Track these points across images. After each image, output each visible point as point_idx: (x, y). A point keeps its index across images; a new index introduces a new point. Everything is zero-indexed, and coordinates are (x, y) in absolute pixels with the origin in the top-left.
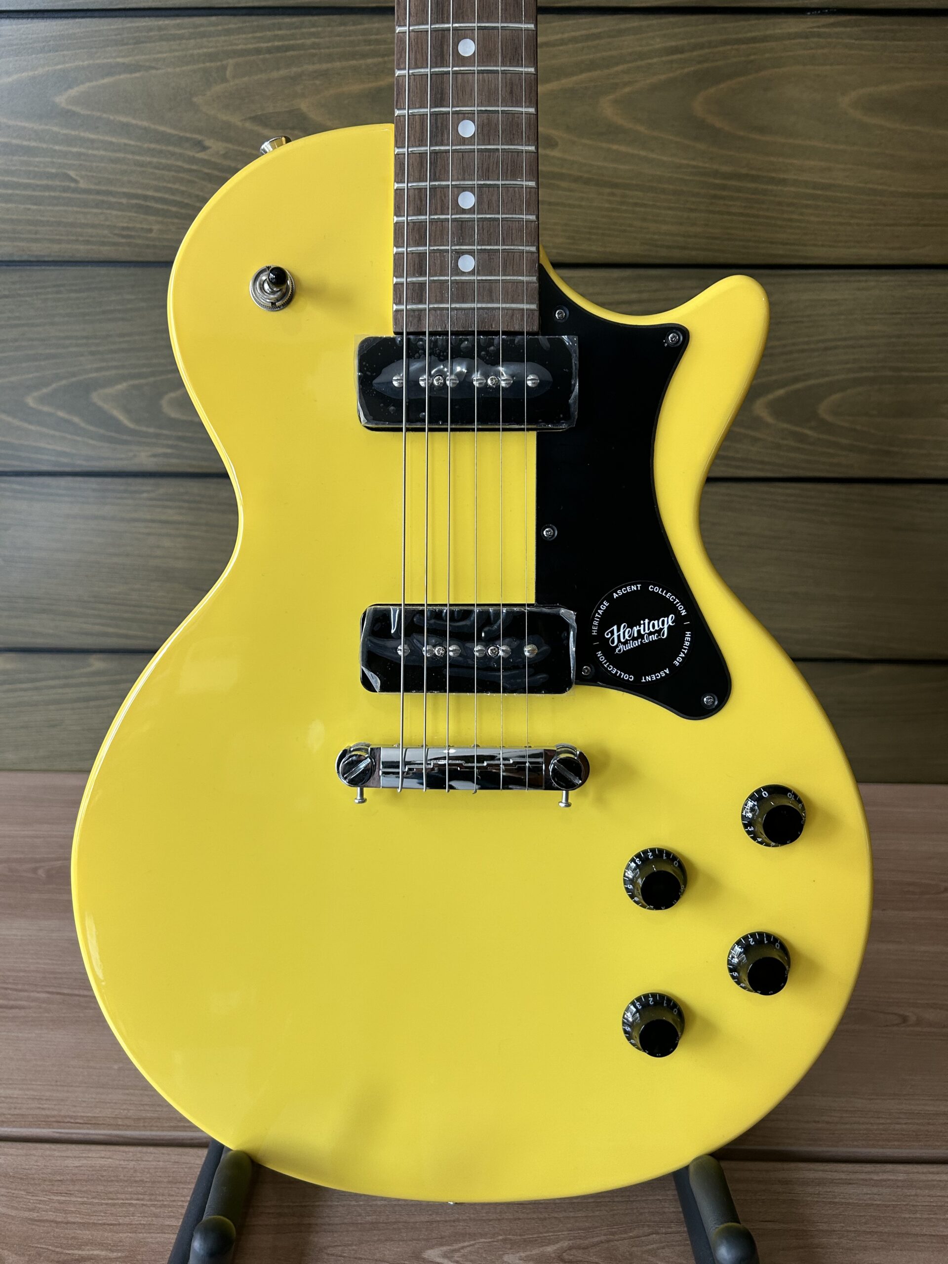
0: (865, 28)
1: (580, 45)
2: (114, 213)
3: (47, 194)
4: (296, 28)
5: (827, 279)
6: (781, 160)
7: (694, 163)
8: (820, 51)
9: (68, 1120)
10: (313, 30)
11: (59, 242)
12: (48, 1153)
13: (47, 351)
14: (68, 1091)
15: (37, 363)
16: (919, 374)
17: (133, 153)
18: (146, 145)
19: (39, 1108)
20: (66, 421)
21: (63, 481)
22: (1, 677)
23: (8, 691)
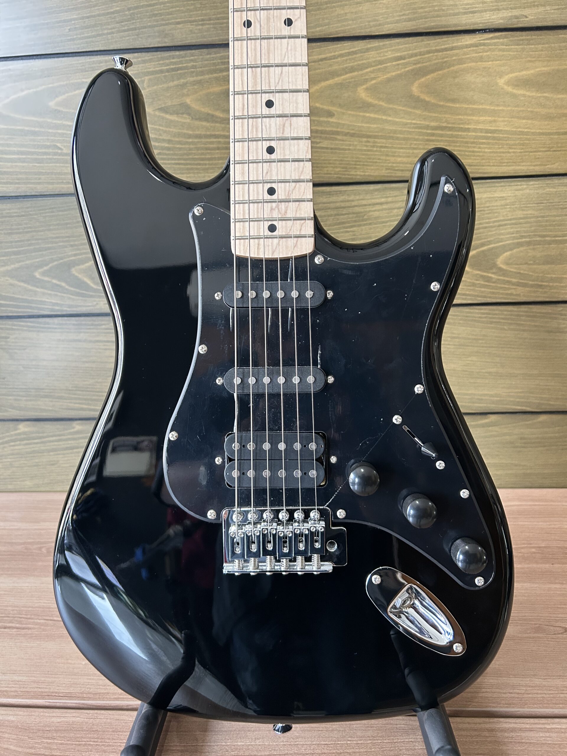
0: (511, 39)
1: (345, 58)
3: (45, 157)
4: (182, 57)
5: (497, 185)
6: (466, 117)
7: (414, 122)
8: (485, 54)
9: (54, 694)
10: (192, 58)
11: (53, 183)
12: (42, 714)
13: (47, 246)
14: (55, 678)
15: (40, 253)
16: (557, 238)
19: (37, 688)
20: (57, 285)
21: (56, 320)
22: (22, 436)
23: (26, 444)
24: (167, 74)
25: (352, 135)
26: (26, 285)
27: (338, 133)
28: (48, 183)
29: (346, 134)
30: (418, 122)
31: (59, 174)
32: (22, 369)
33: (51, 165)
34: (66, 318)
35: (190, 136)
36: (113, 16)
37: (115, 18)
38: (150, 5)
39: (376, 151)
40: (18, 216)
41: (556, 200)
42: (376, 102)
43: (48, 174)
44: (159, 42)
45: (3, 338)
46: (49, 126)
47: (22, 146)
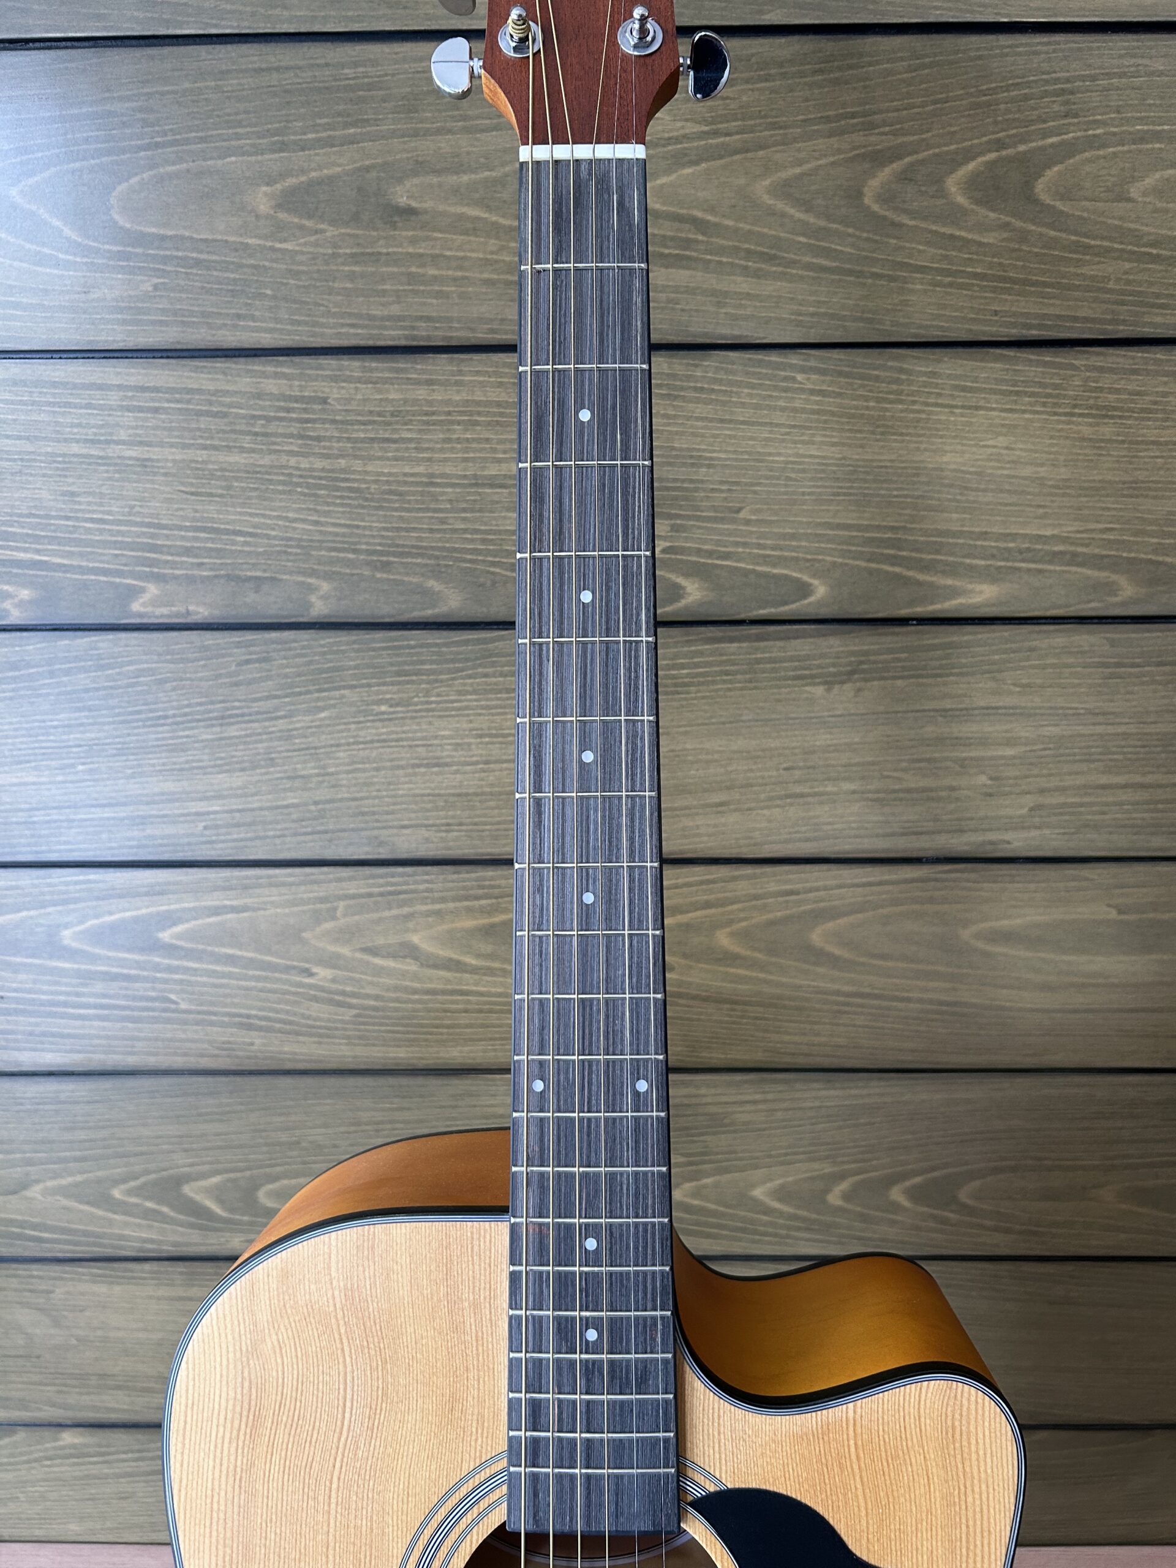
1: (694, 888)
2: (215, 1029)
4: (408, 876)
5: (959, 1081)
6: (903, 981)
7: (813, 983)
8: (937, 893)
10: (426, 877)
11: (156, 1054)
13: (138, 1149)
15: (125, 1160)
16: (1063, 1163)
17: (237, 979)
18: (251, 973)
20: (154, 1211)
21: (147, 1266)
22: (67, 1451)
23: (75, 1464)
24: (379, 899)
25: (706, 999)
26: (93, 1210)
27: (680, 995)
28: (151, 1054)
30: (822, 985)
31: (170, 1040)
32: (74, 1342)
33: (155, 1026)
34: (166, 1263)
35: (415, 991)
36: (285, 811)
37: (290, 814)
38: (355, 799)
39: (746, 1024)
40: (89, 1102)
41: (1061, 1106)
42: (749, 953)
43: (150, 1039)
44: (367, 853)
45: (43, 1292)
46: (157, 968)
47: (105, 996)
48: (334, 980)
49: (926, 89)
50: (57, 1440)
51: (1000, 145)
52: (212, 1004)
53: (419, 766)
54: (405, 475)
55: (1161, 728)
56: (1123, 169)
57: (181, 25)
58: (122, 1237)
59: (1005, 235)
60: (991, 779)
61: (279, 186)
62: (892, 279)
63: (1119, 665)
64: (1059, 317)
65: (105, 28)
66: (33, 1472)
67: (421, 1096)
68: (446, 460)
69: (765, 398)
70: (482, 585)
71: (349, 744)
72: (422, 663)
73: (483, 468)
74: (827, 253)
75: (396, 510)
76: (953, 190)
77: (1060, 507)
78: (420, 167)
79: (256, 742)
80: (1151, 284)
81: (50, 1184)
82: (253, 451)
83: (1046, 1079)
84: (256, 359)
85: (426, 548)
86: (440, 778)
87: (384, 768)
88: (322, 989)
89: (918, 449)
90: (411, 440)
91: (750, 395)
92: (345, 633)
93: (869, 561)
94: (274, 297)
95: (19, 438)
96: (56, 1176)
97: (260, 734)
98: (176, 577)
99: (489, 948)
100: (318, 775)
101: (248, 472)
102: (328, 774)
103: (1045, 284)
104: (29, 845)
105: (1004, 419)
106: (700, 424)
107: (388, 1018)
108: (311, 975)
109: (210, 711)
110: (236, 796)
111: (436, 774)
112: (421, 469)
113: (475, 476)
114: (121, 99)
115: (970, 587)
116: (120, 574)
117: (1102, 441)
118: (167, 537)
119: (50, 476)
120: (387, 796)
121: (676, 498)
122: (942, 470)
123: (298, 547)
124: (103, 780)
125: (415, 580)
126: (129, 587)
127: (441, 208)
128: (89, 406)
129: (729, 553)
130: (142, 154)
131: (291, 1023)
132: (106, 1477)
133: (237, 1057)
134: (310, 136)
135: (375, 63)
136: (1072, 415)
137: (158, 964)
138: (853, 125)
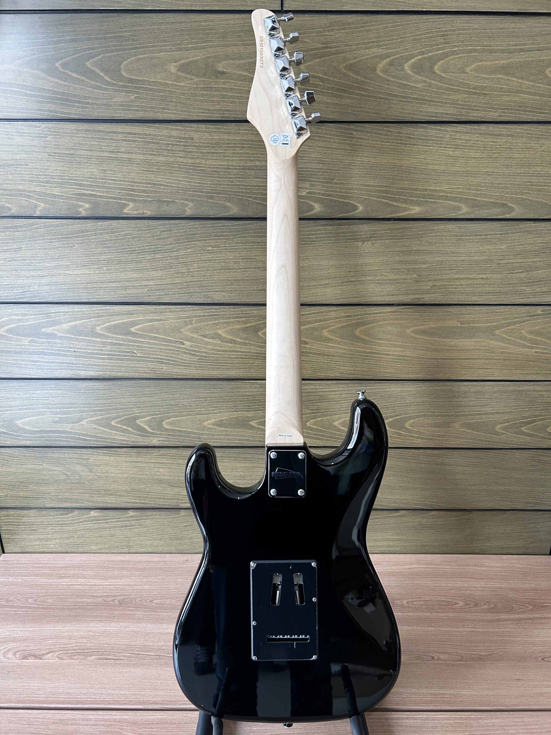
0: (414, 309)
1: (316, 315)
2: (149, 363)
3: (125, 358)
4: (218, 309)
5: (406, 384)
7: (357, 349)
8: (399, 316)
10: (223, 310)
13: (121, 407)
15: (117, 411)
17: (158, 345)
18: (162, 343)
20: (126, 430)
21: (123, 450)
22: (93, 518)
23: (95, 523)
24: (207, 317)
25: (319, 354)
26: (104, 429)
27: (310, 353)
28: (126, 372)
29: (315, 354)
30: (359, 349)
31: (134, 367)
32: (96, 478)
33: (129, 362)
34: (129, 449)
35: (219, 351)
36: (176, 285)
38: (200, 281)
39: (332, 363)
40: (104, 390)
41: (441, 393)
42: (334, 338)
43: (126, 367)
44: (204, 301)
45: (86, 459)
46: (130, 341)
47: (111, 351)
48: (191, 346)
49: (398, 34)
50: (89, 514)
51: (423, 53)
52: (149, 354)
53: (222, 269)
54: (219, 165)
55: (476, 258)
56: (464, 62)
57: (146, 6)
58: (114, 439)
59: (424, 84)
60: (418, 276)
61: (178, 63)
62: (386, 99)
63: (462, 236)
64: (442, 113)
65: (120, 7)
66: (80, 526)
67: (221, 388)
68: (233, 160)
69: (343, 140)
70: (245, 204)
71: (198, 261)
72: (224, 232)
73: (246, 163)
74: (364, 90)
75: (216, 177)
76: (407, 68)
77: (442, 180)
78: (227, 57)
79: (166, 260)
80: (473, 102)
81: (89, 419)
82: (167, 156)
83: (436, 383)
84: (169, 124)
85: (226, 191)
86: (228, 274)
87: (210, 270)
88: (187, 349)
89: (394, 159)
90: (221, 153)
91: (337, 139)
92: (197, 221)
93: (377, 198)
94: (176, 102)
95: (87, 150)
96: (92, 416)
97: (167, 257)
98: (139, 201)
99: (245, 336)
100: (187, 272)
101: (166, 163)
102: (190, 272)
103: (437, 102)
104: (86, 296)
105: (423, 148)
106: (320, 149)
107: (211, 360)
108: (184, 344)
109: (150, 249)
110: (159, 279)
111: (228, 272)
112: (225, 163)
113: (243, 166)
114: (125, 31)
115: (411, 207)
116: (120, 199)
117: (456, 157)
118: (137, 186)
119: (97, 164)
120: (211, 280)
121: (312, 175)
122: (402, 166)
123: (182, 190)
124: (112, 273)
125: (222, 202)
126: (123, 203)
127: (234, 72)
128: (111, 139)
129: (330, 194)
130: (132, 51)
131: (176, 361)
132: (106, 528)
133: (157, 373)
134: (190, 46)
135: (212, 21)
136: (446, 147)
137: (130, 339)
138: (373, 46)
